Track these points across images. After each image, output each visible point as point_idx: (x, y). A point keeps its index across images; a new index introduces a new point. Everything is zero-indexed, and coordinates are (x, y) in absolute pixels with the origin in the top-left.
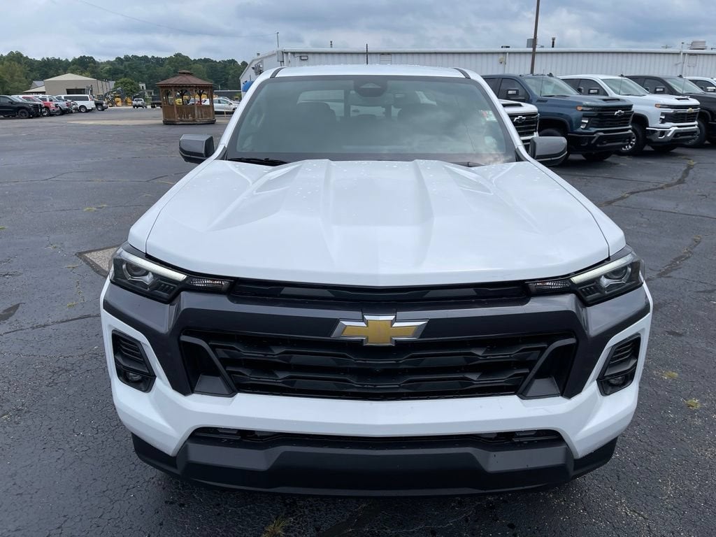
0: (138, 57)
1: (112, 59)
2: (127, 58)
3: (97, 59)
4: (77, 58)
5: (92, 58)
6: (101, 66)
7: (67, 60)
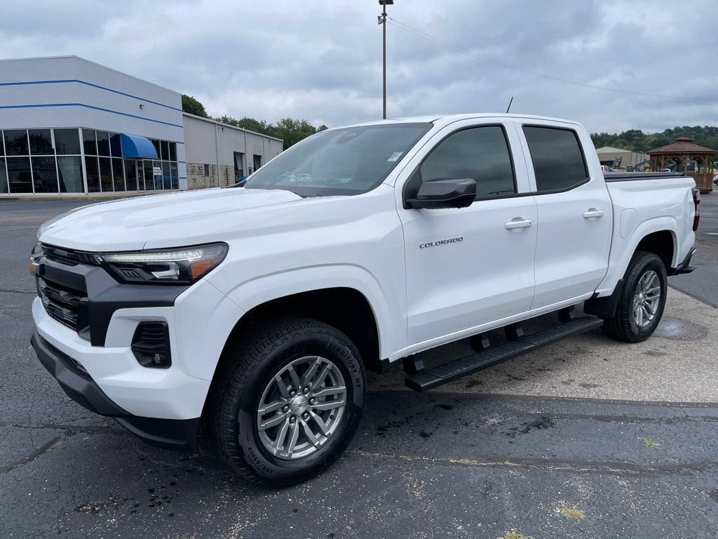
0: (690, 128)
1: (661, 131)
2: (677, 130)
3: (645, 132)
4: (625, 132)
5: (640, 131)
6: (647, 139)
7: (616, 134)
